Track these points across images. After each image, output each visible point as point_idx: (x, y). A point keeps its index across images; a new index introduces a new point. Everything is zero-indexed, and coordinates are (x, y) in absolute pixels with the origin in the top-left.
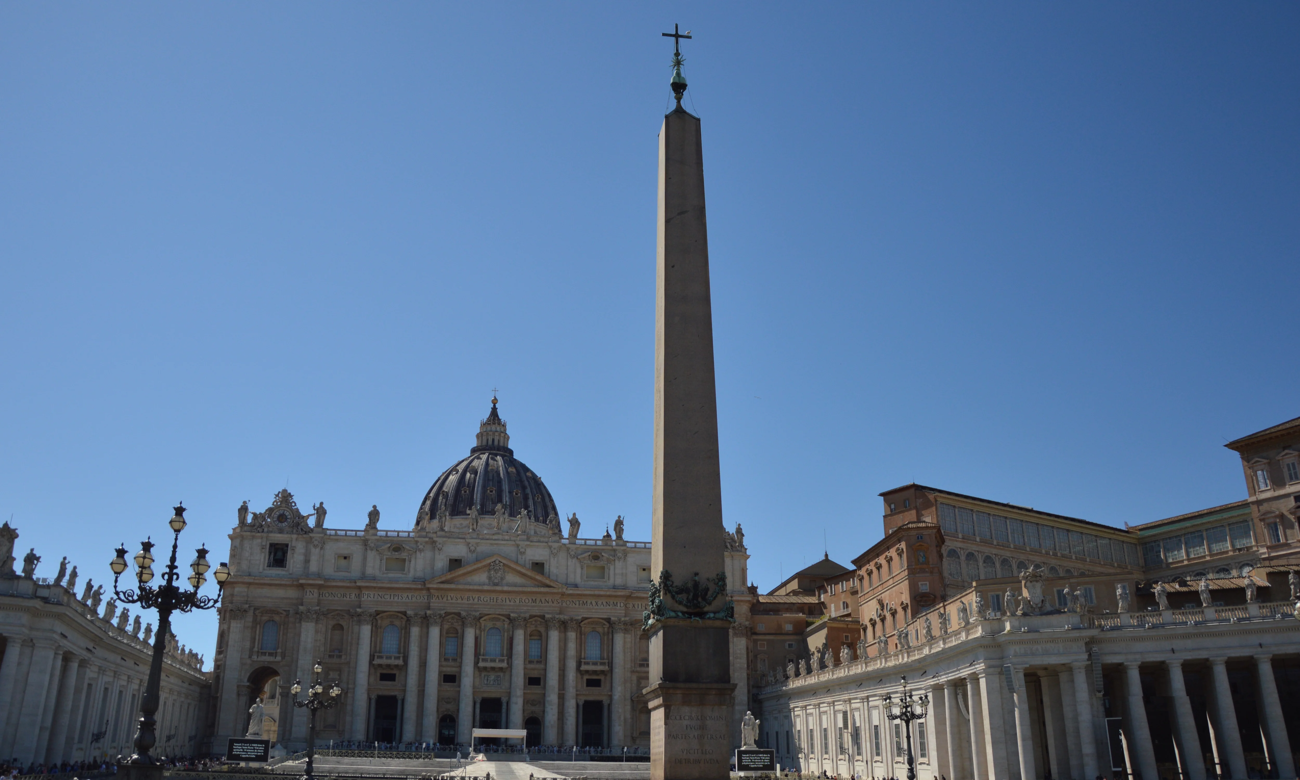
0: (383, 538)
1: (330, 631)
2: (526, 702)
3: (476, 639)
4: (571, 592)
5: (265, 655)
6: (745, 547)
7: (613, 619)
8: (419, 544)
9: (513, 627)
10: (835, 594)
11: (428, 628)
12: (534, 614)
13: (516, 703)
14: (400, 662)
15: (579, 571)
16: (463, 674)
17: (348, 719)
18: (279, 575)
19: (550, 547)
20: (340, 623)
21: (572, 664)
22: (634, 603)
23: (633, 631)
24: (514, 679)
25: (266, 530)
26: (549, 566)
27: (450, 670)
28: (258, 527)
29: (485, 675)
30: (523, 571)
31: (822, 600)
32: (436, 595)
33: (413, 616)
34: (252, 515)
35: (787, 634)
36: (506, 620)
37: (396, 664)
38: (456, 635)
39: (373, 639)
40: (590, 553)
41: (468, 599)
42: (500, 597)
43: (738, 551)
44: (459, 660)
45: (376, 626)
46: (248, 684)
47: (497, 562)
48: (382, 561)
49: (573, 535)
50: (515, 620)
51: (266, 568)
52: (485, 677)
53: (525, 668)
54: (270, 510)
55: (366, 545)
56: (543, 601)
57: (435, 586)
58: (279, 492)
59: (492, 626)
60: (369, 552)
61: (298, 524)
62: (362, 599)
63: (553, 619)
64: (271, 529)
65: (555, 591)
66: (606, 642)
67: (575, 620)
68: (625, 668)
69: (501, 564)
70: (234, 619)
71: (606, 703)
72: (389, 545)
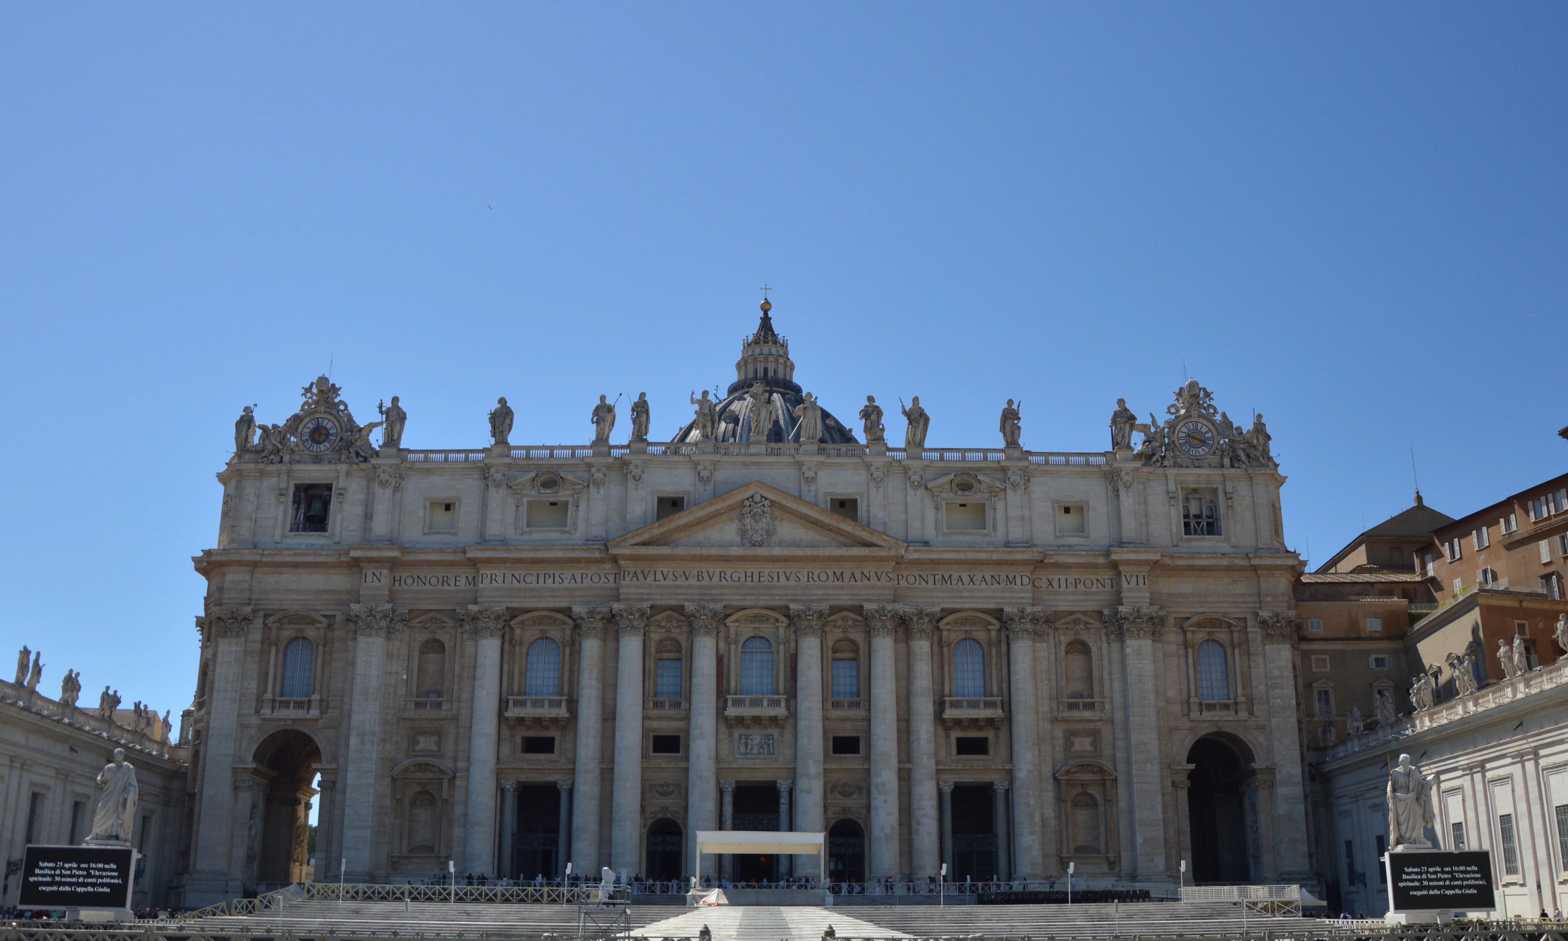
0: (520, 462)
1: (416, 653)
2: (830, 789)
3: (720, 660)
4: (916, 556)
5: (288, 707)
6: (1276, 460)
7: (1007, 609)
8: (593, 470)
9: (795, 632)
10: (1461, 558)
11: (617, 641)
12: (841, 603)
13: (809, 791)
14: (562, 712)
15: (930, 513)
16: (694, 733)
17: (457, 832)
18: (313, 545)
19: (868, 466)
20: (438, 636)
21: (924, 707)
22: (1050, 577)
23: (1051, 637)
24: (803, 740)
25: (286, 458)
26: (868, 506)
27: (666, 726)
28: (271, 453)
29: (740, 736)
30: (813, 514)
31: (1431, 573)
32: (632, 570)
33: (585, 616)
34: (261, 431)
35: (1371, 638)
36: (782, 618)
37: (554, 716)
38: (677, 655)
39: (506, 667)
40: (952, 476)
41: (699, 576)
42: (767, 571)
43: (1262, 465)
44: (684, 705)
45: (511, 642)
46: (254, 766)
47: (757, 498)
48: (520, 508)
49: (916, 442)
50: (799, 616)
51: (287, 533)
52: (740, 739)
53: (825, 718)
54: (296, 420)
55: (486, 478)
56: (858, 575)
57: (627, 551)
58: (312, 384)
59: (752, 634)
60: (492, 491)
61: (349, 444)
62: (481, 586)
63: (881, 612)
64: (297, 457)
65: (883, 553)
66: (994, 661)
67: (927, 615)
68: (1037, 713)
69: (767, 503)
70: (224, 635)
71: (1000, 787)
72: (532, 474)
